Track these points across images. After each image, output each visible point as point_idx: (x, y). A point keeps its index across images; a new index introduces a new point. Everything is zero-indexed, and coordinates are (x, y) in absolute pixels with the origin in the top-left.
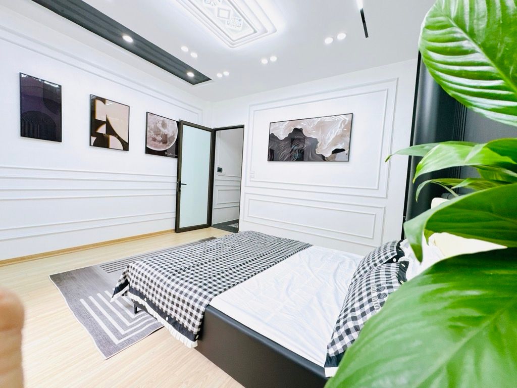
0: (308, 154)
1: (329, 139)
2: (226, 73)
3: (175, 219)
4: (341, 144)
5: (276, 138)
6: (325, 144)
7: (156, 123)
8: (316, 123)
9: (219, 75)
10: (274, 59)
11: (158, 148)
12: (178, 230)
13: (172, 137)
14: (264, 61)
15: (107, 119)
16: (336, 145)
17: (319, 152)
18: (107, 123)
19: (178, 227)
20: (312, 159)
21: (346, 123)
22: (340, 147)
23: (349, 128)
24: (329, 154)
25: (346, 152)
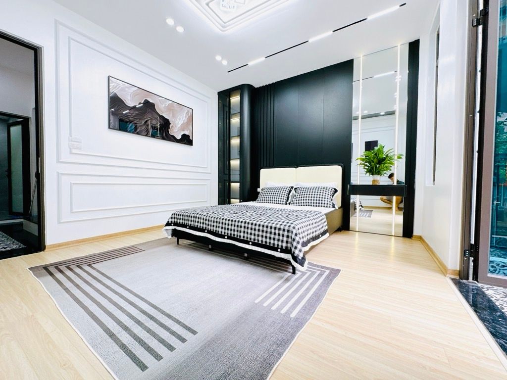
1: (178, 123)
4: (187, 131)
5: (121, 101)
6: (176, 127)
8: (167, 104)
16: (184, 130)
17: (171, 132)
20: (167, 139)
21: (190, 114)
22: (187, 133)
23: (191, 119)
24: (179, 137)
25: (191, 138)
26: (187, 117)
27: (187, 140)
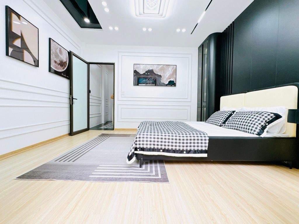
0: (157, 83)
1: (166, 76)
2: (117, 28)
3: (69, 125)
4: (172, 78)
5: (138, 73)
6: (165, 78)
7: (56, 49)
8: (160, 67)
9: (111, 28)
10: (150, 30)
11: (57, 69)
12: (71, 133)
13: (66, 62)
14: (144, 29)
15: (21, 34)
16: (170, 79)
17: (162, 81)
18: (22, 37)
19: (72, 131)
20: (159, 85)
21: (174, 69)
22: (172, 80)
23: (175, 71)
24: (167, 83)
25: (175, 82)
26: (172, 71)
27: (172, 84)
